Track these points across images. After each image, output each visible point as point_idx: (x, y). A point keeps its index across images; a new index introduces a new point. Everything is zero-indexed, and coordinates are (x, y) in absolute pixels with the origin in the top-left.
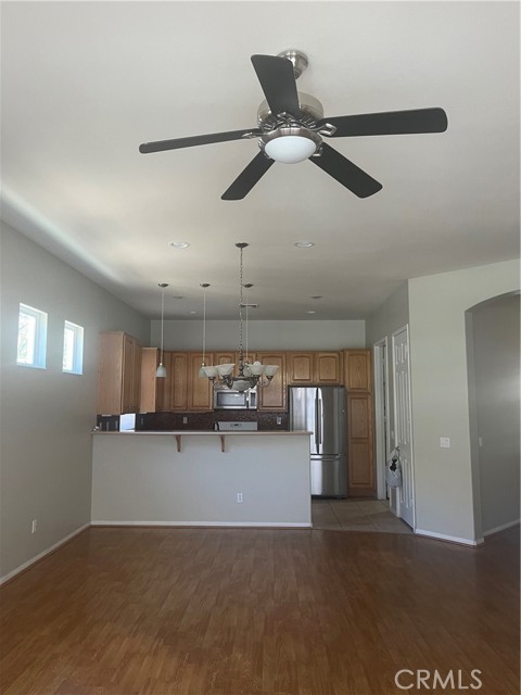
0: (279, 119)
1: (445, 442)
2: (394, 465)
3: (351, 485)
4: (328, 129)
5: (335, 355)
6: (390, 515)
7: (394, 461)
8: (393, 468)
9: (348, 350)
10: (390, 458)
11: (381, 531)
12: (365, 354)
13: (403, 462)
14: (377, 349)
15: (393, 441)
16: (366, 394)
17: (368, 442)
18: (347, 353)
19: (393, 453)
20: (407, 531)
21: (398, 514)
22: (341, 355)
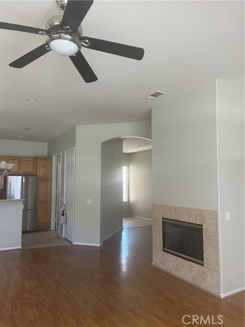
0: (64, 29)
1: (89, 202)
2: (63, 213)
3: (38, 225)
4: (86, 43)
5: (32, 159)
6: (59, 237)
7: (63, 211)
8: (63, 215)
9: (40, 157)
10: (62, 210)
11: (57, 245)
12: (48, 160)
13: (67, 212)
14: (54, 158)
15: (62, 202)
16: (47, 179)
17: (48, 203)
18: (39, 159)
19: (63, 208)
20: (69, 244)
21: (63, 236)
22: (36, 160)
